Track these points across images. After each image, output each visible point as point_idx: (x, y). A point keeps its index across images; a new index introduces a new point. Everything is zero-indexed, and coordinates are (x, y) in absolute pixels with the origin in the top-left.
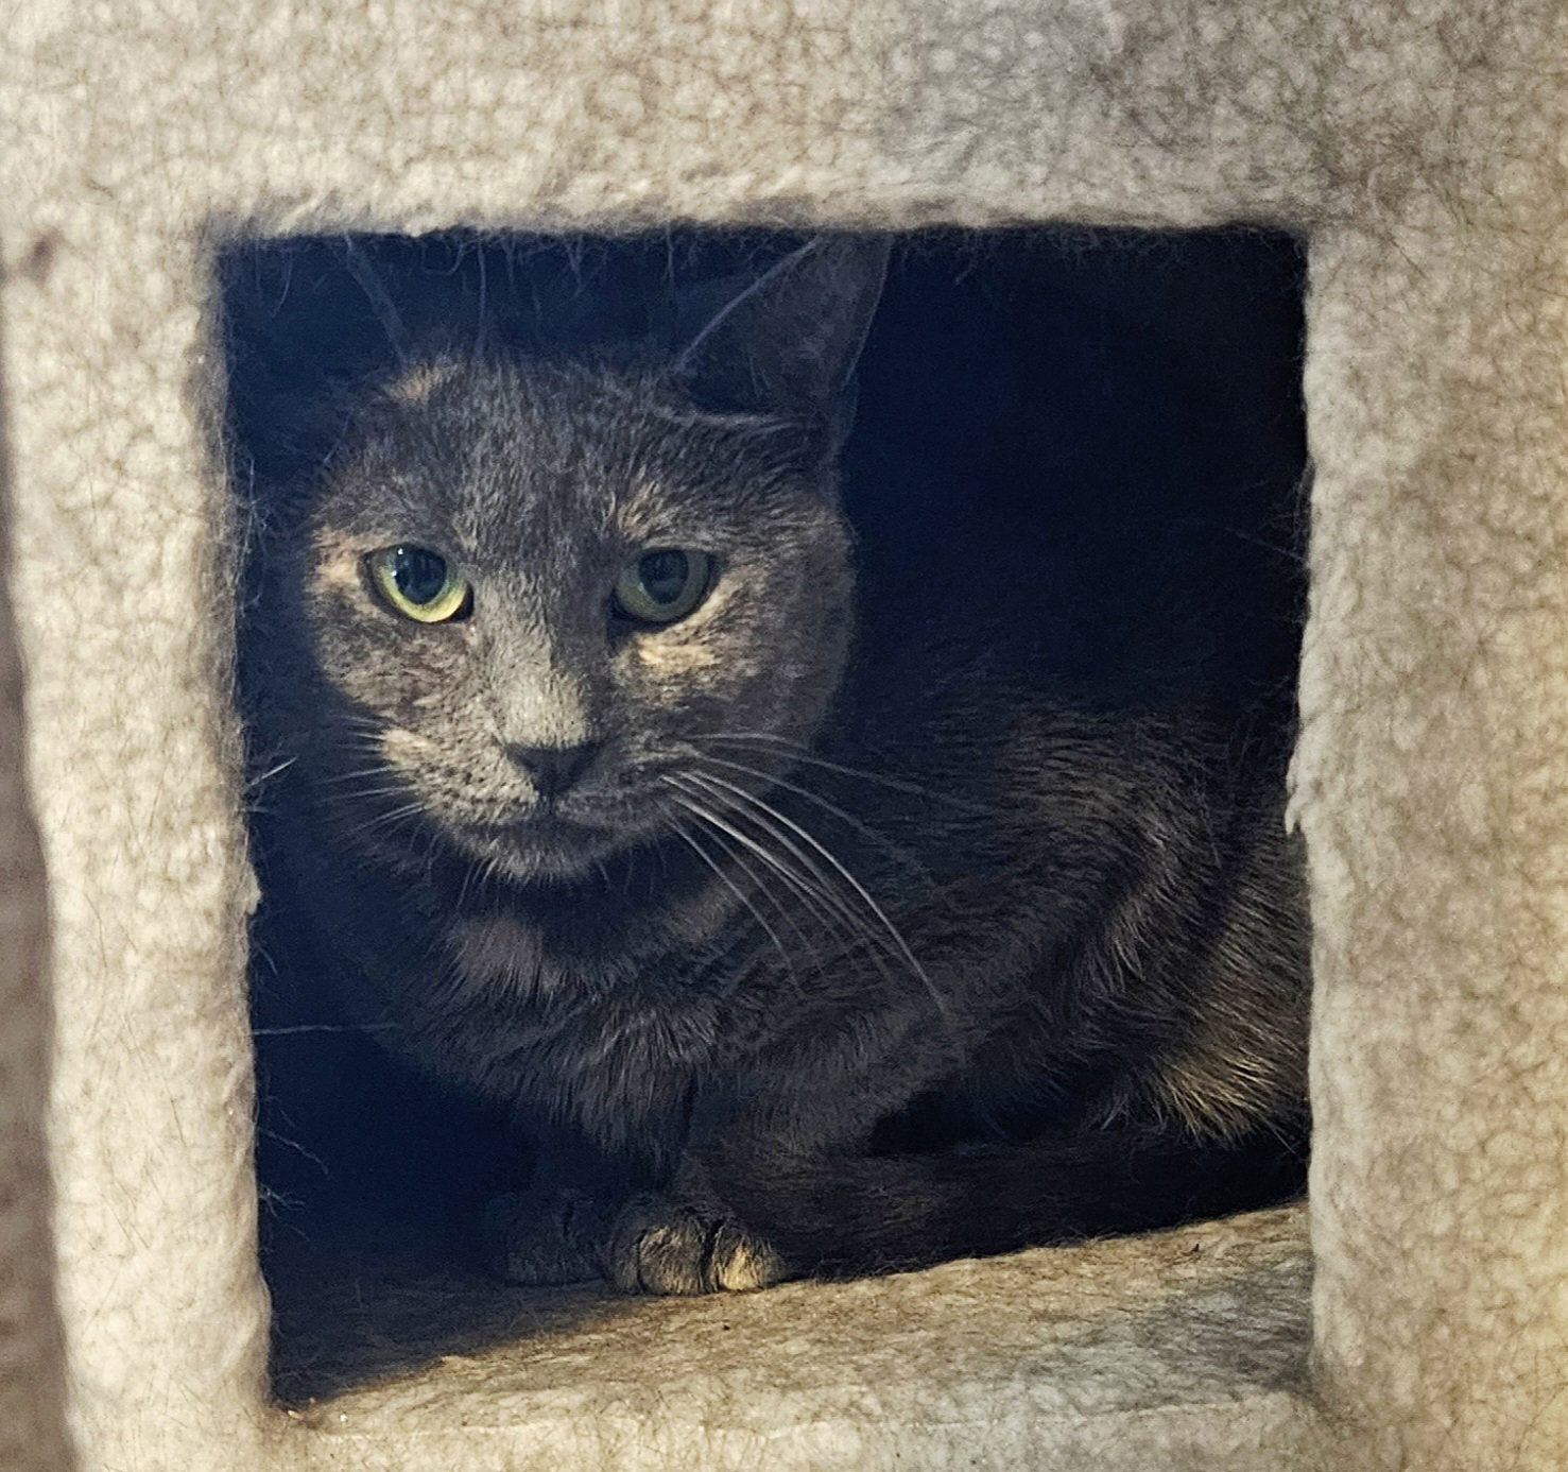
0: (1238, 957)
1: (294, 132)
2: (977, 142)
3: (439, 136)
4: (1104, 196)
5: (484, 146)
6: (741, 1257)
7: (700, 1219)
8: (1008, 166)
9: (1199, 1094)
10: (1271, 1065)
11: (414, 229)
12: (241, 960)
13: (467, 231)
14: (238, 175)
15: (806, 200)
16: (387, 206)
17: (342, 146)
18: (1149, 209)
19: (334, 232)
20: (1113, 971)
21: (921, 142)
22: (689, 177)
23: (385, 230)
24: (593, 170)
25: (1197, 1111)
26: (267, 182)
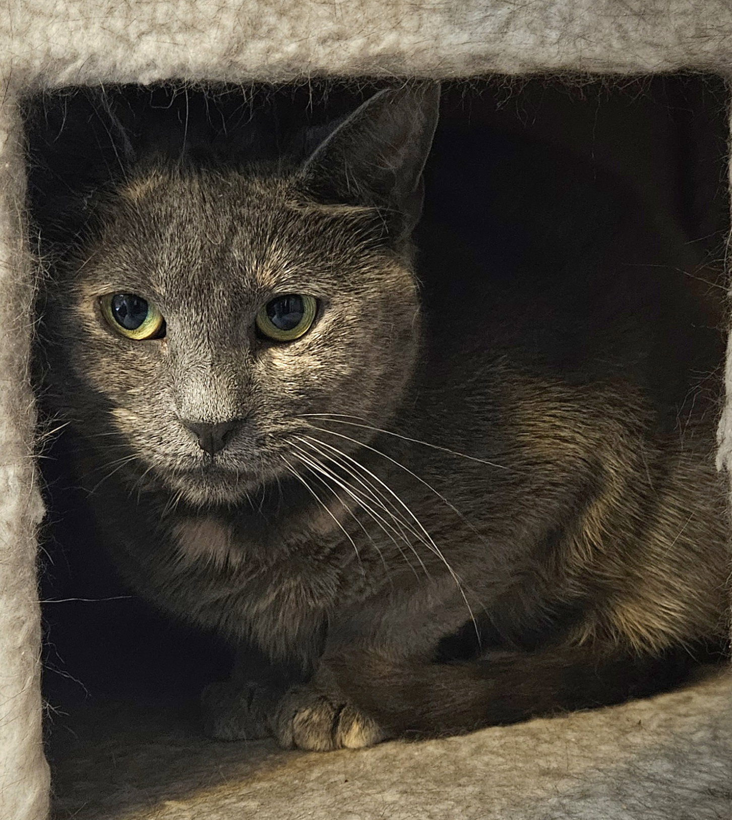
0: (662, 539)
1: (67, 17)
2: (513, 14)
3: (160, 17)
4: (598, 50)
5: (189, 23)
6: (356, 728)
7: (331, 704)
8: (534, 31)
9: (639, 623)
10: (683, 605)
11: (145, 79)
12: (32, 553)
13: (179, 81)
14: (31, 45)
15: (399, 56)
16: (127, 64)
17: (97, 25)
18: (628, 58)
19: (93, 83)
20: (585, 547)
21: (477, 15)
22: (323, 41)
23: (125, 81)
24: (261, 38)
25: (638, 634)
26: (49, 50)
